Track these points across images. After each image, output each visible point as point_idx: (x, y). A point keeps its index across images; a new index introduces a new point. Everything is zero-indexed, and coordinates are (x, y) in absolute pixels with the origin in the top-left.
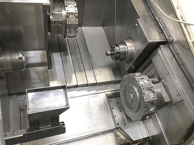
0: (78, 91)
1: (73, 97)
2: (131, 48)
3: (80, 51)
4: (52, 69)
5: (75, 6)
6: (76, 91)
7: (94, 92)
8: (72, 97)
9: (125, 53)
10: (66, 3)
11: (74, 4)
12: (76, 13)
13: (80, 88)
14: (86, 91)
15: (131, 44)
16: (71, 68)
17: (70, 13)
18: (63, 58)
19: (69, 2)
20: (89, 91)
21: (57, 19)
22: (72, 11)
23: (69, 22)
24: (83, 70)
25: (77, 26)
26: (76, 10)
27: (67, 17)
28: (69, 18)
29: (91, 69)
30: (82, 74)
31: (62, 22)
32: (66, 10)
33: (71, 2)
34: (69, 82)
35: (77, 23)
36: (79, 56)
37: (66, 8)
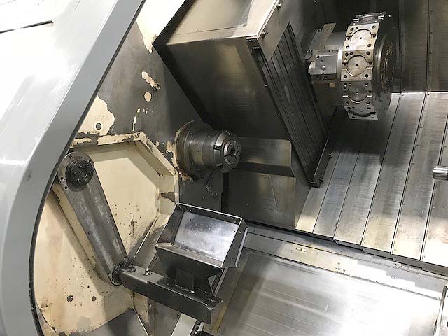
1: (342, 272)
3: (414, 158)
4: (320, 190)
5: (374, 35)
6: (356, 261)
8: (337, 270)
10: (352, 29)
11: (372, 30)
12: (368, 53)
13: (370, 257)
14: (386, 272)
17: (351, 54)
19: (357, 26)
21: (323, 69)
22: (358, 47)
23: (346, 76)
24: (393, 212)
25: (368, 87)
26: (369, 45)
27: (345, 64)
28: (350, 68)
29: (421, 216)
30: (387, 220)
31: (334, 77)
32: (345, 46)
33: (365, 26)
34: (343, 232)
35: (370, 78)
36: (403, 172)
37: (347, 42)
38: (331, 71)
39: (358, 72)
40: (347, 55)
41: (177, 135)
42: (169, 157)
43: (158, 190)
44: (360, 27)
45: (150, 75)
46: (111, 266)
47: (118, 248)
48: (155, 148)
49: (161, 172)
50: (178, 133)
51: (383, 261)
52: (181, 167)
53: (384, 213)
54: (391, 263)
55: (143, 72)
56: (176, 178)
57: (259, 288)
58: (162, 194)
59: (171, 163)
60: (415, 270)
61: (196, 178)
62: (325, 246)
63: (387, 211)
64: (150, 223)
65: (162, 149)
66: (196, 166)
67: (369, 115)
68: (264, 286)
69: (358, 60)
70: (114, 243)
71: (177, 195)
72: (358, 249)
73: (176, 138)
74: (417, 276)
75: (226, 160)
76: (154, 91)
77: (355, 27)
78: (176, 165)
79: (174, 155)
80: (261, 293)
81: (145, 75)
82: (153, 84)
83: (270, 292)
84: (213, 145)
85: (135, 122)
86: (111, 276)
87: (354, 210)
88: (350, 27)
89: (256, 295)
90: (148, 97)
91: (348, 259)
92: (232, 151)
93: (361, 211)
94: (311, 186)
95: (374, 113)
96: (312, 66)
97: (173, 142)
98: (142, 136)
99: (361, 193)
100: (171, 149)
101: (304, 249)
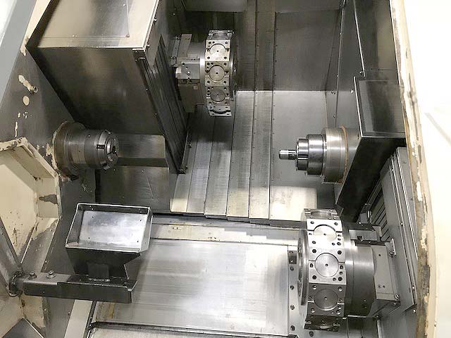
0: (227, 228)
1: (213, 239)
2: (336, 148)
3: (254, 142)
4: (187, 175)
5: (228, 49)
6: (223, 229)
7: (263, 239)
8: (210, 239)
9: (321, 158)
10: (210, 43)
11: (225, 45)
12: (225, 64)
13: (233, 223)
14: (246, 233)
15: (338, 139)
16: (224, 177)
17: (212, 64)
18: (214, 153)
20: (251, 236)
21: (189, 75)
22: (217, 59)
23: (209, 82)
24: (246, 186)
25: (227, 91)
26: (225, 58)
27: (207, 72)
28: (211, 75)
29: (265, 186)
30: (242, 193)
31: (198, 82)
32: (206, 57)
33: (220, 41)
34: (211, 207)
35: (227, 84)
36: (247, 155)
37: (207, 54)
38: (195, 76)
39: (219, 79)
40: (208, 64)
41: (54, 137)
42: (49, 159)
43: (36, 194)
44: (216, 42)
45: (27, 78)
46: (7, 279)
47: (11, 258)
48: (36, 152)
49: (37, 176)
50: (55, 135)
51: (243, 225)
52: (61, 169)
53: (239, 187)
54: (249, 225)
55: (20, 76)
56: (57, 180)
57: (145, 269)
58: (41, 198)
59: (52, 166)
60: (265, 227)
61: (73, 178)
62: (197, 222)
63: (241, 186)
64: (30, 229)
65: (43, 152)
66: (78, 166)
67: (225, 112)
68: (149, 266)
69: (217, 69)
70: (8, 254)
71: (58, 197)
72: (224, 219)
73: (53, 140)
74: (267, 231)
75: (109, 157)
76: (31, 94)
77: (212, 41)
78: (56, 167)
79: (53, 157)
80: (148, 273)
81: (21, 78)
82: (30, 87)
83: (157, 270)
84: (95, 144)
85: (16, 128)
86: (8, 288)
87: (217, 188)
88: (208, 41)
89: (143, 276)
90: (26, 100)
91: (216, 228)
92: (113, 149)
93: (222, 189)
94: (178, 173)
95: (229, 111)
96: (178, 71)
97: (51, 145)
98: (24, 142)
99: (220, 175)
100: (50, 151)
101: (180, 227)
